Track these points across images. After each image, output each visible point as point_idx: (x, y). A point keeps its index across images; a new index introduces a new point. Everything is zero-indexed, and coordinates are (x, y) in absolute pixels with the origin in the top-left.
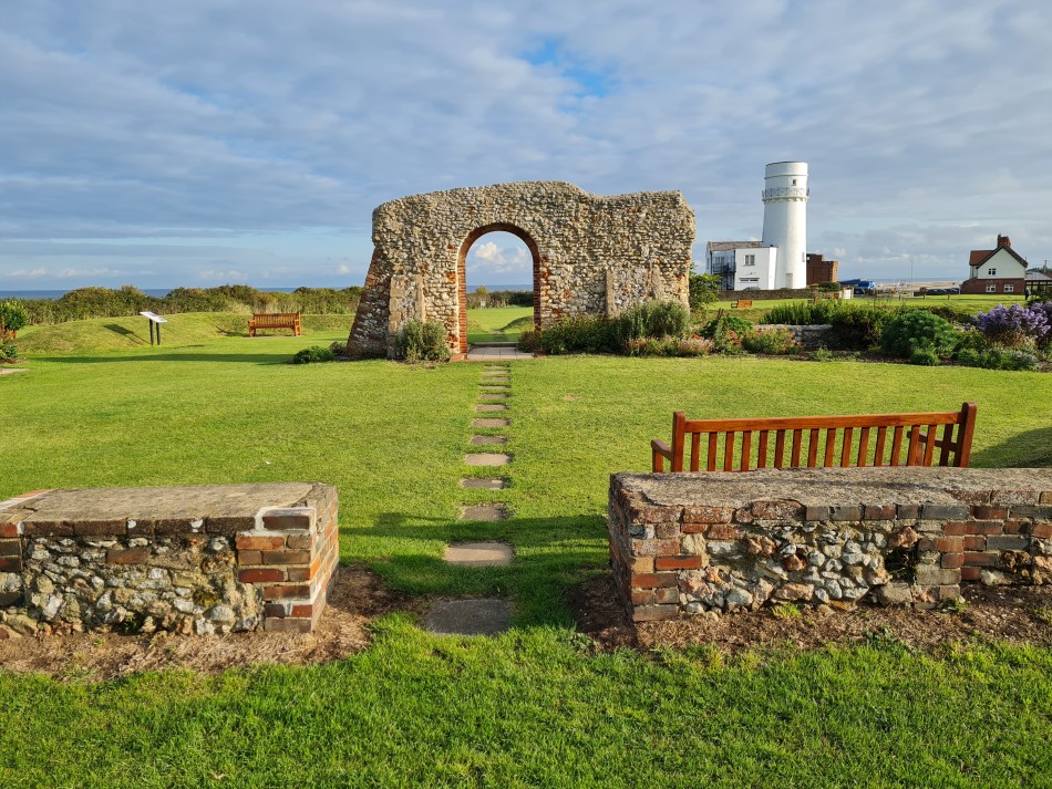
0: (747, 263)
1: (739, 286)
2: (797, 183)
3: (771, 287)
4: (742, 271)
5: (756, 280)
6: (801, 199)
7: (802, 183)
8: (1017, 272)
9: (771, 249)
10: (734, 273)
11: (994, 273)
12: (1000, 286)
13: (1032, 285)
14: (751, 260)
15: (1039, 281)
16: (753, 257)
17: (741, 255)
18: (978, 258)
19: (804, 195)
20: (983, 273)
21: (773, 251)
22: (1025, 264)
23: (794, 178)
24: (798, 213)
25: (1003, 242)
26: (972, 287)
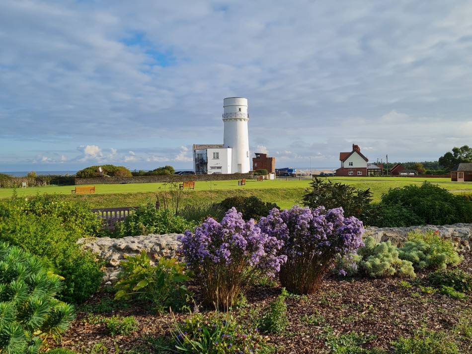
0: (214, 157)
1: (210, 172)
2: (241, 110)
3: (229, 172)
4: (211, 162)
5: (220, 168)
6: (245, 120)
7: (244, 110)
8: (363, 165)
9: (228, 149)
10: (206, 163)
11: (352, 165)
12: (356, 172)
13: (371, 171)
14: (216, 156)
15: (374, 169)
16: (218, 153)
17: (210, 152)
18: (344, 157)
19: (246, 117)
20: (346, 165)
21: (229, 150)
22: (367, 160)
23: (240, 107)
24: (243, 128)
25: (356, 148)
26: (341, 172)
